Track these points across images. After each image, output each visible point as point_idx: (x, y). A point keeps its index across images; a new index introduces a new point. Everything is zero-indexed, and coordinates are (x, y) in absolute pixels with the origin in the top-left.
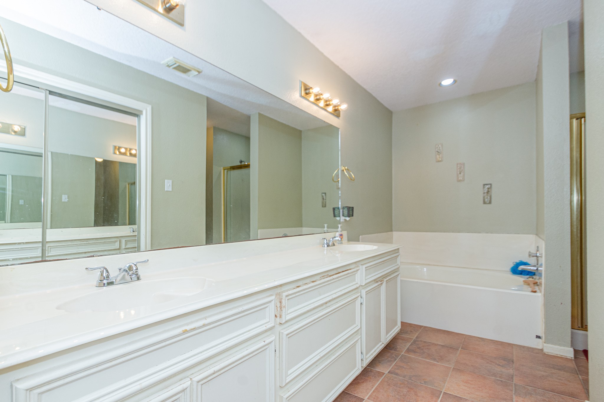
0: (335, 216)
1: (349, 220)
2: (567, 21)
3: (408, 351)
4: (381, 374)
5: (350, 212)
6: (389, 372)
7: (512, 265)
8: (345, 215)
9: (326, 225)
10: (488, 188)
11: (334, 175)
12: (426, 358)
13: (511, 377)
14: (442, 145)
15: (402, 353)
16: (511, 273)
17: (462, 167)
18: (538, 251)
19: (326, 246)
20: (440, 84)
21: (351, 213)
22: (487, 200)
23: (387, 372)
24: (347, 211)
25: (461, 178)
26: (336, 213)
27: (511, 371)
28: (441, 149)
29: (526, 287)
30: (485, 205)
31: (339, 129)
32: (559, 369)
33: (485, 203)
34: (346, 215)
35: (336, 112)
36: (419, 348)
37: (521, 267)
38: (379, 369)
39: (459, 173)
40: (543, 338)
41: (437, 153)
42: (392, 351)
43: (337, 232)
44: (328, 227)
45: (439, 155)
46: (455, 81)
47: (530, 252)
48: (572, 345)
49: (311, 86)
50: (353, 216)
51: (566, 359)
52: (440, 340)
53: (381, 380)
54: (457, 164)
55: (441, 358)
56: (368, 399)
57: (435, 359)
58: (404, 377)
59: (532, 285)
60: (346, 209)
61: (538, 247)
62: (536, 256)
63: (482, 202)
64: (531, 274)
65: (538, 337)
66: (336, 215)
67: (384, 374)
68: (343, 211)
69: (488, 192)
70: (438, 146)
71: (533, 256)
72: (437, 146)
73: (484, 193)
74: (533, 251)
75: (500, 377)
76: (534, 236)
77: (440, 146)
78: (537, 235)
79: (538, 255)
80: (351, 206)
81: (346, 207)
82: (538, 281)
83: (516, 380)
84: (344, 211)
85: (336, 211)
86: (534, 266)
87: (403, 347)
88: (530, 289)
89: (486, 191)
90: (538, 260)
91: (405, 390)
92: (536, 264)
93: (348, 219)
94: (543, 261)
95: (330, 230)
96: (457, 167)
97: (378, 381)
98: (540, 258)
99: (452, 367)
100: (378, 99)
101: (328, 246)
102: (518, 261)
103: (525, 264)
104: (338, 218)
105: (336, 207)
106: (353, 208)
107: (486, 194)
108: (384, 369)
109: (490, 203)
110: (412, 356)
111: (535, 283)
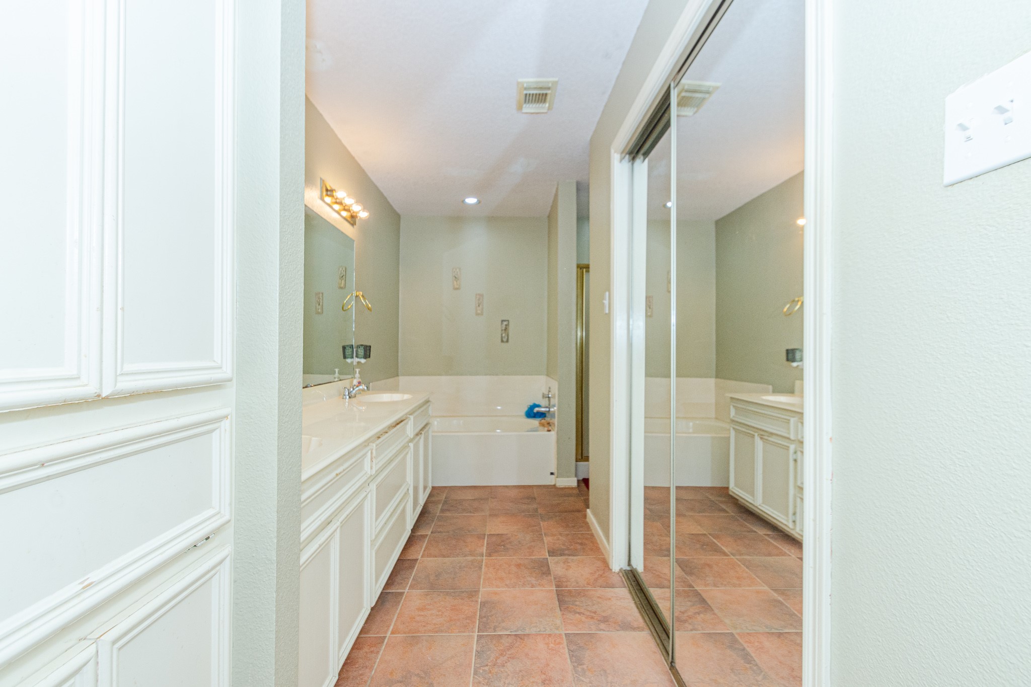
0: (345, 357)
1: (365, 363)
2: (575, 181)
3: (442, 511)
4: (424, 536)
5: (367, 351)
6: (432, 533)
7: (526, 409)
8: (360, 356)
9: (337, 370)
10: (506, 325)
11: (345, 302)
12: (462, 513)
13: (536, 510)
14: (460, 269)
15: (438, 514)
16: (525, 417)
17: (481, 298)
18: (549, 391)
19: (347, 397)
20: (463, 201)
21: (368, 354)
22: (505, 340)
23: (429, 533)
24: (363, 351)
25: (479, 312)
26: (347, 353)
27: (535, 506)
28: (459, 273)
29: (541, 428)
30: (503, 344)
31: (354, 241)
32: (568, 496)
33: (502, 341)
34: (362, 356)
35: (352, 219)
36: (452, 506)
37: (536, 410)
38: (420, 533)
39: (477, 305)
40: (556, 474)
41: (454, 278)
42: (427, 515)
43: (355, 378)
44: (340, 373)
45: (457, 281)
46: (479, 202)
47: (543, 394)
48: (576, 476)
49: (334, 188)
50: (369, 357)
51: (572, 488)
52: (469, 495)
53: (426, 541)
54: (476, 295)
55: (476, 510)
56: (422, 557)
57: (471, 512)
58: (448, 532)
59: (546, 425)
60: (362, 348)
61: (550, 388)
62: (549, 397)
63: (500, 341)
64: (542, 415)
65: (552, 474)
66: (347, 356)
67: (427, 535)
68: (357, 351)
69: (506, 329)
70: (456, 269)
71: (546, 397)
72: (454, 270)
73: (502, 330)
74: (546, 393)
75: (528, 512)
76: (545, 377)
77: (458, 270)
78: (547, 375)
79: (550, 396)
80: (368, 344)
81: (362, 345)
82: (551, 421)
83: (540, 511)
84: (359, 350)
85: (347, 351)
86: (547, 407)
87: (437, 510)
88: (546, 429)
89: (504, 328)
90: (549, 401)
91: (454, 542)
92: (547, 405)
93: (363, 361)
94: (555, 401)
95: (342, 377)
96: (476, 298)
97: (424, 542)
98: (552, 400)
99: (488, 513)
100: (389, 200)
101: (350, 397)
102: (532, 404)
103: (538, 406)
104: (349, 361)
105: (348, 344)
106: (370, 347)
107: (503, 331)
108: (426, 531)
109: (507, 341)
110: (448, 514)
111: (549, 424)
